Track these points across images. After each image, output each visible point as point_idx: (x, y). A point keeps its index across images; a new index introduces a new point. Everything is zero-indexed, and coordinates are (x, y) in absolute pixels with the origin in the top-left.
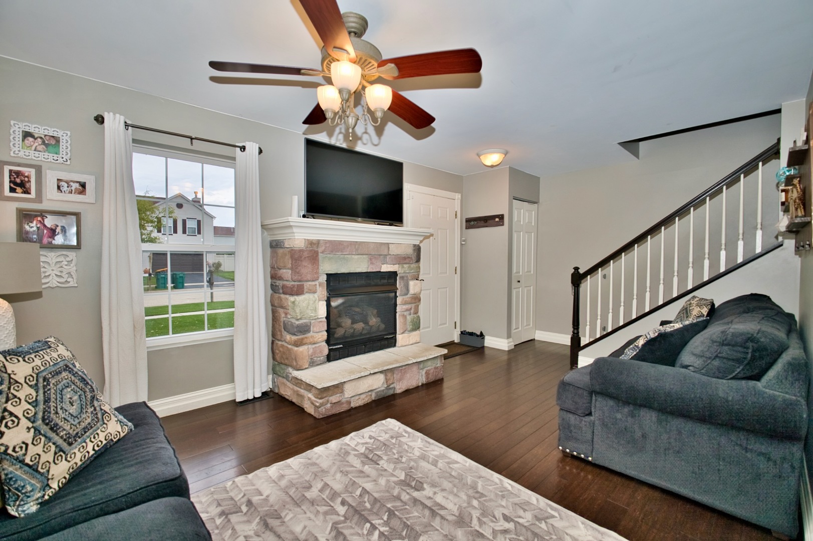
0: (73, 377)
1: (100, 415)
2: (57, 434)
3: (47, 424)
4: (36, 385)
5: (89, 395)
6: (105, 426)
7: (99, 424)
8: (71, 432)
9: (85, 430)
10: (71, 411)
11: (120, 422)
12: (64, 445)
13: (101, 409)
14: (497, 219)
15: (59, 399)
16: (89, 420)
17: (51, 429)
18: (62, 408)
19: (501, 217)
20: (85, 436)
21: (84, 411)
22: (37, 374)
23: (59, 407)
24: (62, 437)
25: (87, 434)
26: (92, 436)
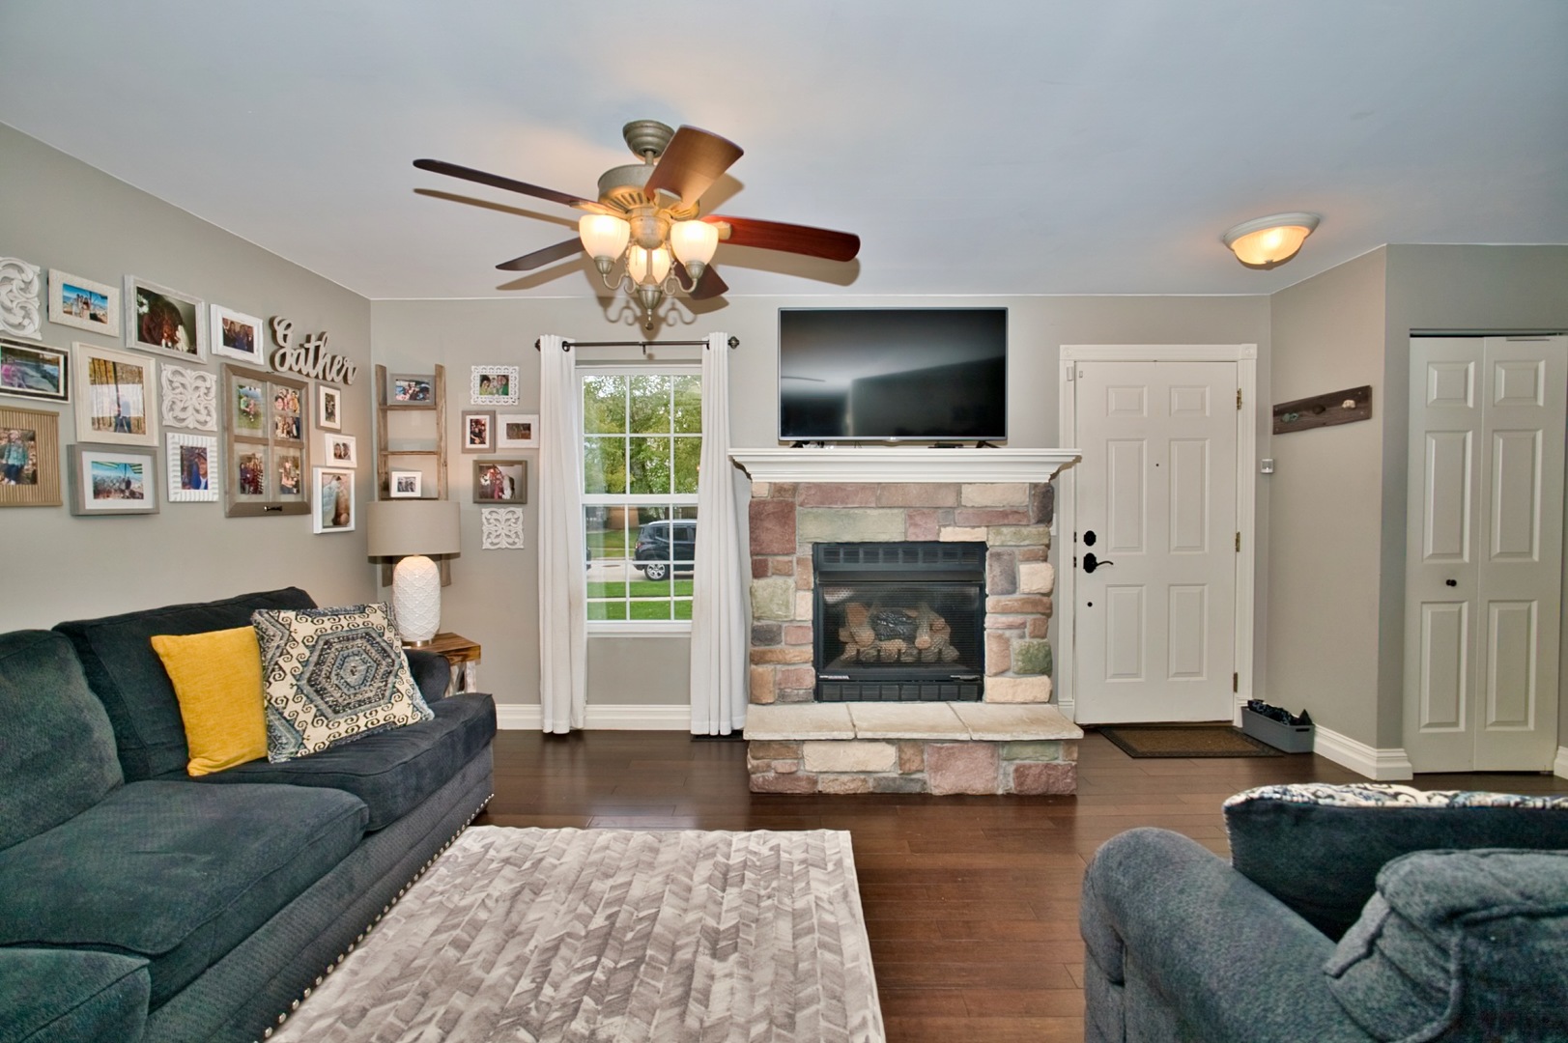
0: (369, 647)
1: (387, 694)
2: (322, 699)
3: (312, 686)
4: (314, 646)
5: (383, 668)
6: (390, 705)
7: (382, 701)
8: (340, 700)
9: (360, 703)
10: (348, 680)
11: (414, 706)
12: (329, 712)
13: (394, 687)
14: (1349, 403)
15: (337, 664)
16: (371, 694)
17: (317, 691)
18: (337, 675)
19: (1363, 395)
20: (358, 710)
21: (368, 684)
22: (319, 637)
23: (334, 673)
24: (327, 703)
25: (362, 708)
26: (368, 712)
